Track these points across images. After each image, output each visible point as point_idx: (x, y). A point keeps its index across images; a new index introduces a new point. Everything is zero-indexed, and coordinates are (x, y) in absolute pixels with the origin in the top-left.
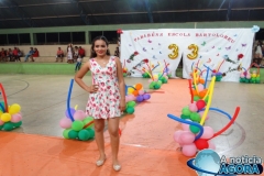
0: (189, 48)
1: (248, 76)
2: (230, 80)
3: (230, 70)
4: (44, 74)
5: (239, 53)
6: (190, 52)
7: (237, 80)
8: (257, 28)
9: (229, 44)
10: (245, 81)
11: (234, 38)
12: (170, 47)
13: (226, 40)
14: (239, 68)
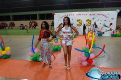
0: (87, 21)
1: (115, 33)
2: (106, 35)
3: (106, 31)
4: (17, 35)
5: (110, 22)
6: (87, 23)
7: (110, 35)
8: (118, 11)
9: (106, 18)
10: (113, 36)
11: (108, 16)
12: (78, 21)
13: (104, 17)
14: (111, 30)
